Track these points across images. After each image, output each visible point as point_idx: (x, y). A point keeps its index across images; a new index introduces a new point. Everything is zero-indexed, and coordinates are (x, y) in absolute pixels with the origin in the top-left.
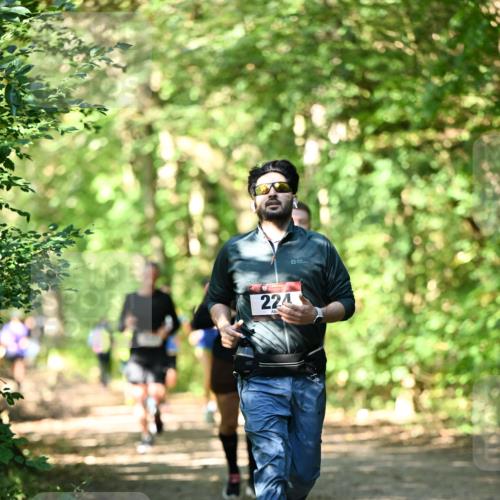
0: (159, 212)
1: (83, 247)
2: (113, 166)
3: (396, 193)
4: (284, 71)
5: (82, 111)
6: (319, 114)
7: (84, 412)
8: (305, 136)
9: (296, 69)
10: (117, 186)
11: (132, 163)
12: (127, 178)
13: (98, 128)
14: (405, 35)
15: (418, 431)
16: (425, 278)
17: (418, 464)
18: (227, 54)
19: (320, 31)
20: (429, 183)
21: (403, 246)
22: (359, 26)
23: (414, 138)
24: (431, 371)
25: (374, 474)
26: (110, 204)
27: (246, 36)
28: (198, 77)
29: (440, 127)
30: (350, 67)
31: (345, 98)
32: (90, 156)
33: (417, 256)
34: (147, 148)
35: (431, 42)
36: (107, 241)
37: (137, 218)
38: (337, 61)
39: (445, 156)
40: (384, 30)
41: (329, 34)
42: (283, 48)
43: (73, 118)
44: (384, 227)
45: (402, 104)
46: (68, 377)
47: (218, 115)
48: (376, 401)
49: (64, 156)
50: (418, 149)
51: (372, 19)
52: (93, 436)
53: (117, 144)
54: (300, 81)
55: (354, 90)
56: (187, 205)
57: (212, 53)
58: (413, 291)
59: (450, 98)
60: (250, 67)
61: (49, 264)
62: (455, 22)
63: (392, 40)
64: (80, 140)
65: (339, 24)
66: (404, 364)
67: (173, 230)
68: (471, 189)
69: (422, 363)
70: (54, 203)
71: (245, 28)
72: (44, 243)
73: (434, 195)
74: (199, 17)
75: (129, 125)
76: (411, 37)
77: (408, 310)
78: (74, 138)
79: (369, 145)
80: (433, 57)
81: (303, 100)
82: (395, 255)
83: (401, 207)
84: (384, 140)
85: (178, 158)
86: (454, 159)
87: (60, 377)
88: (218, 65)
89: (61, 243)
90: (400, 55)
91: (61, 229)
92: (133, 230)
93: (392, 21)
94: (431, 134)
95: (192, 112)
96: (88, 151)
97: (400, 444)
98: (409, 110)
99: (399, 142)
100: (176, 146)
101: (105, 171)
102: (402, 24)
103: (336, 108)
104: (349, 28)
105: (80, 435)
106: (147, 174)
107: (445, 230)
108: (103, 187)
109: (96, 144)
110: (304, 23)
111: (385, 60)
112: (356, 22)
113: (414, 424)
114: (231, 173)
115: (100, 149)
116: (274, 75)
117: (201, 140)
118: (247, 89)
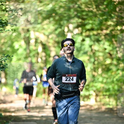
0: (30, 51)
1: (11, 60)
2: (19, 40)
3: (91, 46)
4: (62, 16)
5: (11, 26)
6: (71, 26)
7: (11, 102)
8: (68, 32)
9: (65, 15)
10: (20, 45)
11: (24, 39)
12: (22, 43)
13: (15, 30)
14: (93, 6)
15: (96, 107)
16: (98, 68)
17: (96, 115)
18: (48, 11)
19: (71, 5)
20: (99, 44)
21: (92, 60)
22: (81, 4)
23: (95, 32)
24: (100, 92)
25: (85, 118)
26: (18, 49)
27: (53, 7)
28: (40, 17)
29: (102, 30)
30: (79, 14)
31: (77, 23)
32: (13, 37)
33: (96, 63)
34: (27, 35)
35: (100, 8)
36: (17, 59)
37: (25, 53)
38: (75, 13)
39: (103, 37)
40: (87, 5)
41: (74, 6)
42: (62, 10)
43: (8, 27)
44: (87, 55)
45: (92, 24)
46: (7, 93)
47: (45, 27)
48: (86, 99)
49: (6, 37)
50: (96, 35)
51: (85, 2)
52: (14, 108)
53: (20, 34)
54: (66, 18)
55: (80, 20)
56: (37, 50)
57: (44, 11)
58: (95, 71)
59: (104, 22)
60: (54, 15)
61: (2, 65)
62: (105, 3)
63: (89, 8)
64: (10, 33)
65: (76, 4)
66: (92, 90)
67: (34, 56)
68: (110, 45)
69: (97, 90)
70: (4, 49)
71: (52, 5)
72: (1, 59)
73: (100, 47)
74: (41, 2)
75: (23, 29)
76: (94, 7)
77: (94, 76)
78: (9, 32)
79: (84, 34)
80: (100, 12)
81: (67, 23)
82: (90, 62)
83: (92, 50)
84: (88, 33)
85: (35, 38)
86: (105, 38)
87: (5, 93)
88: (45, 14)
89: (6, 59)
90: (92, 12)
91: (5, 56)
92: (24, 56)
93: (90, 3)
94: (99, 32)
95: (39, 26)
96: (12, 36)
97: (92, 110)
98: (94, 25)
99: (91, 33)
100: (35, 35)
101: (17, 41)
102: (92, 4)
103: (75, 25)
104: (79, 5)
105: (10, 108)
106: (27, 42)
107: (103, 56)
108: (16, 45)
109: (14, 34)
110: (67, 3)
111: (88, 13)
112: (81, 3)
113: (95, 105)
114: (48, 41)
115: (16, 35)
116: (60, 17)
117: (41, 33)
118: (53, 20)
